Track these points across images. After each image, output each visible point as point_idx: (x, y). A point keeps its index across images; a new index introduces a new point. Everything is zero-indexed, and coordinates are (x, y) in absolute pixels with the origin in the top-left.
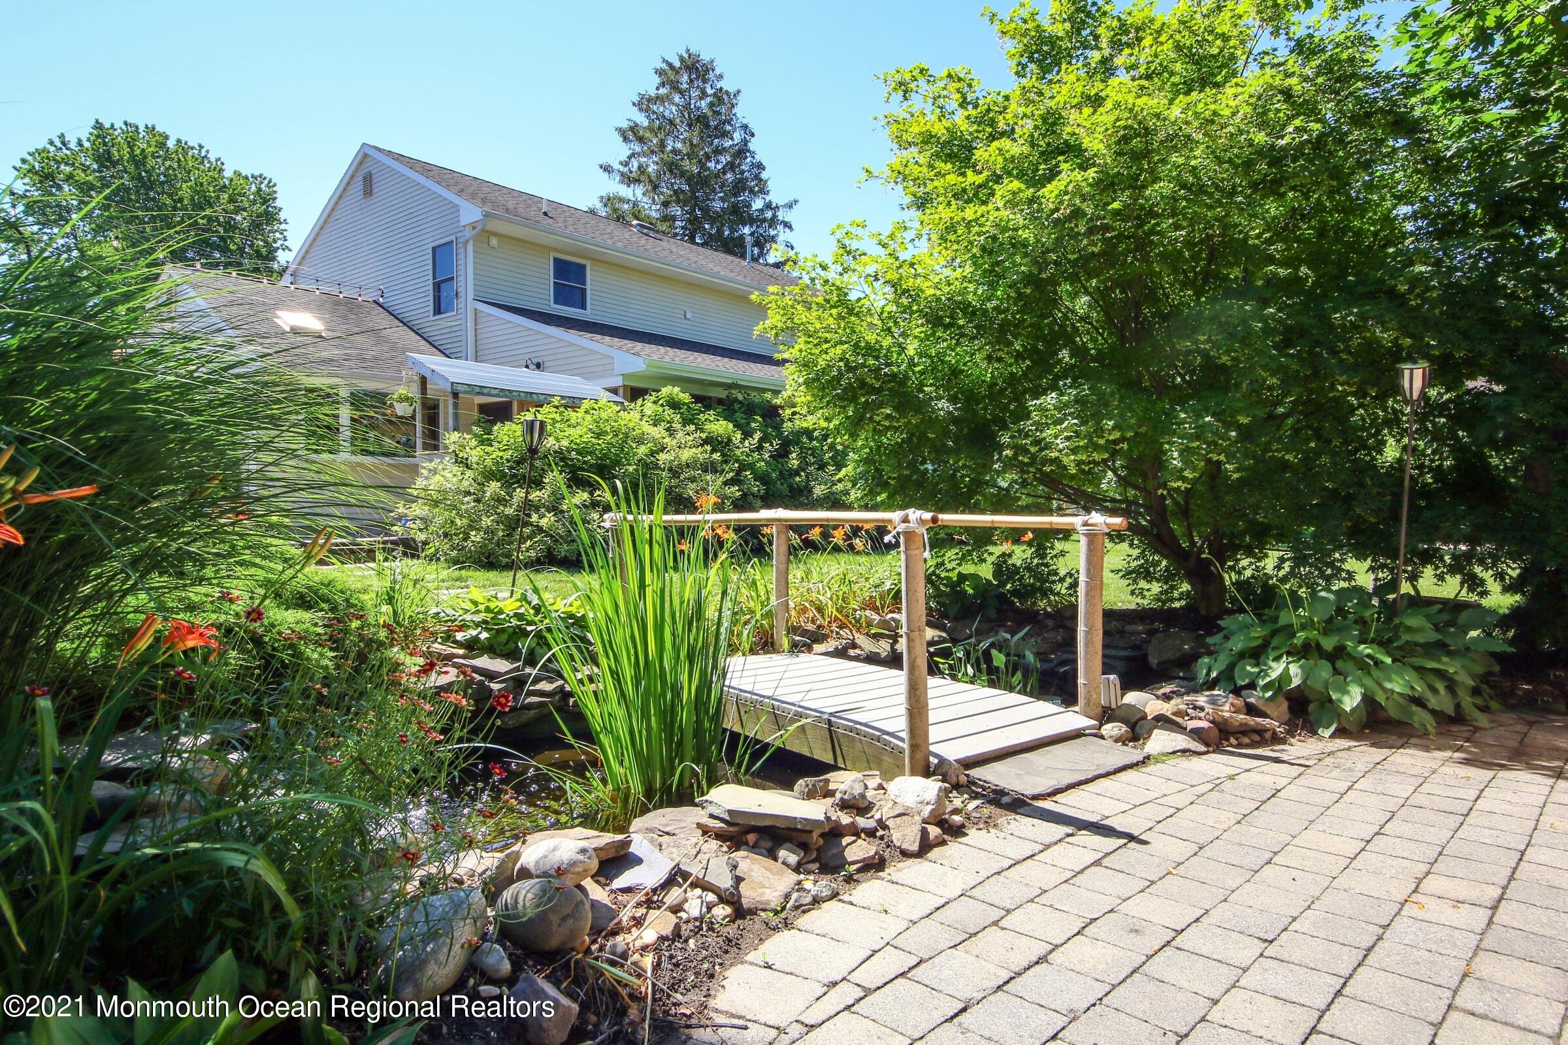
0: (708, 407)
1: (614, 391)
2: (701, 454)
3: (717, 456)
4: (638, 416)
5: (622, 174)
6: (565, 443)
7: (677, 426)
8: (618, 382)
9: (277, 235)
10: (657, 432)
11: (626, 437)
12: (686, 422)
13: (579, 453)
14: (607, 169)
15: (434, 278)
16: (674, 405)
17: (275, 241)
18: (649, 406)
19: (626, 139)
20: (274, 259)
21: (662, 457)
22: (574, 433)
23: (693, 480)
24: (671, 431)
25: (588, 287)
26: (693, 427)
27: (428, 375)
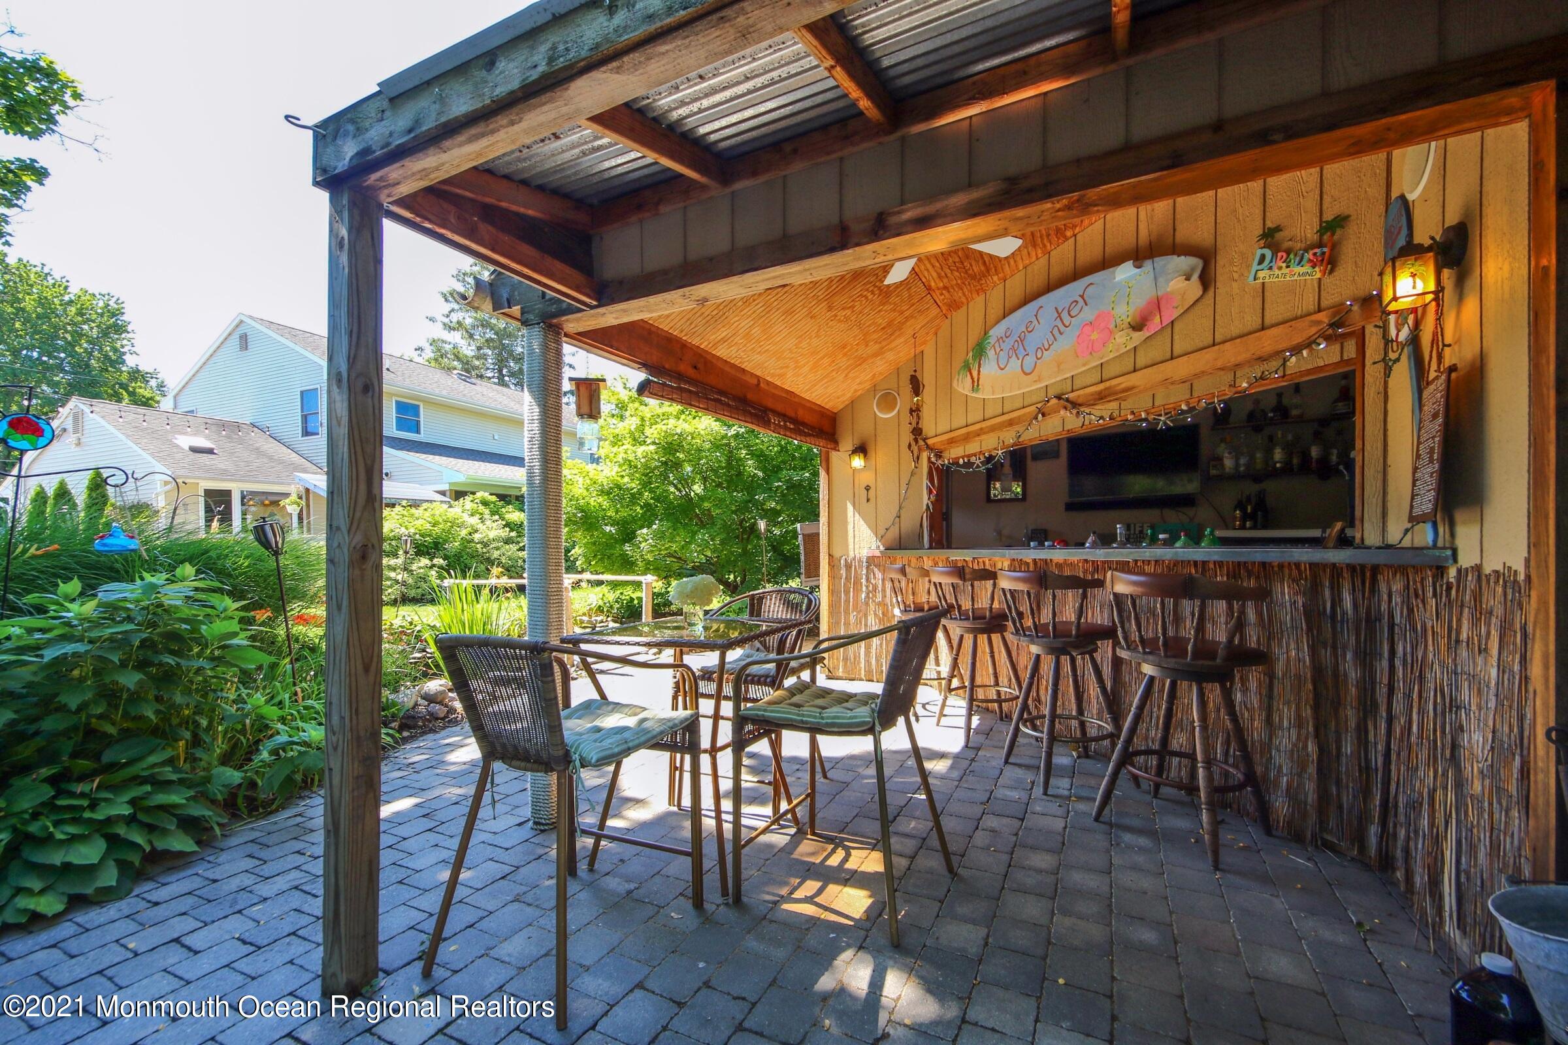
0: (509, 503)
1: (443, 493)
2: (505, 533)
3: (513, 534)
4: (460, 510)
5: (444, 324)
6: (412, 530)
7: (487, 516)
8: (446, 487)
9: (125, 342)
10: (474, 521)
11: (454, 523)
12: (493, 513)
13: (421, 535)
14: (432, 320)
15: (302, 411)
16: (485, 503)
17: (123, 346)
18: (467, 503)
19: (446, 300)
20: (123, 362)
21: (477, 537)
22: (419, 523)
23: (497, 549)
24: (482, 520)
25: (422, 419)
26: (497, 517)
27: (311, 488)
